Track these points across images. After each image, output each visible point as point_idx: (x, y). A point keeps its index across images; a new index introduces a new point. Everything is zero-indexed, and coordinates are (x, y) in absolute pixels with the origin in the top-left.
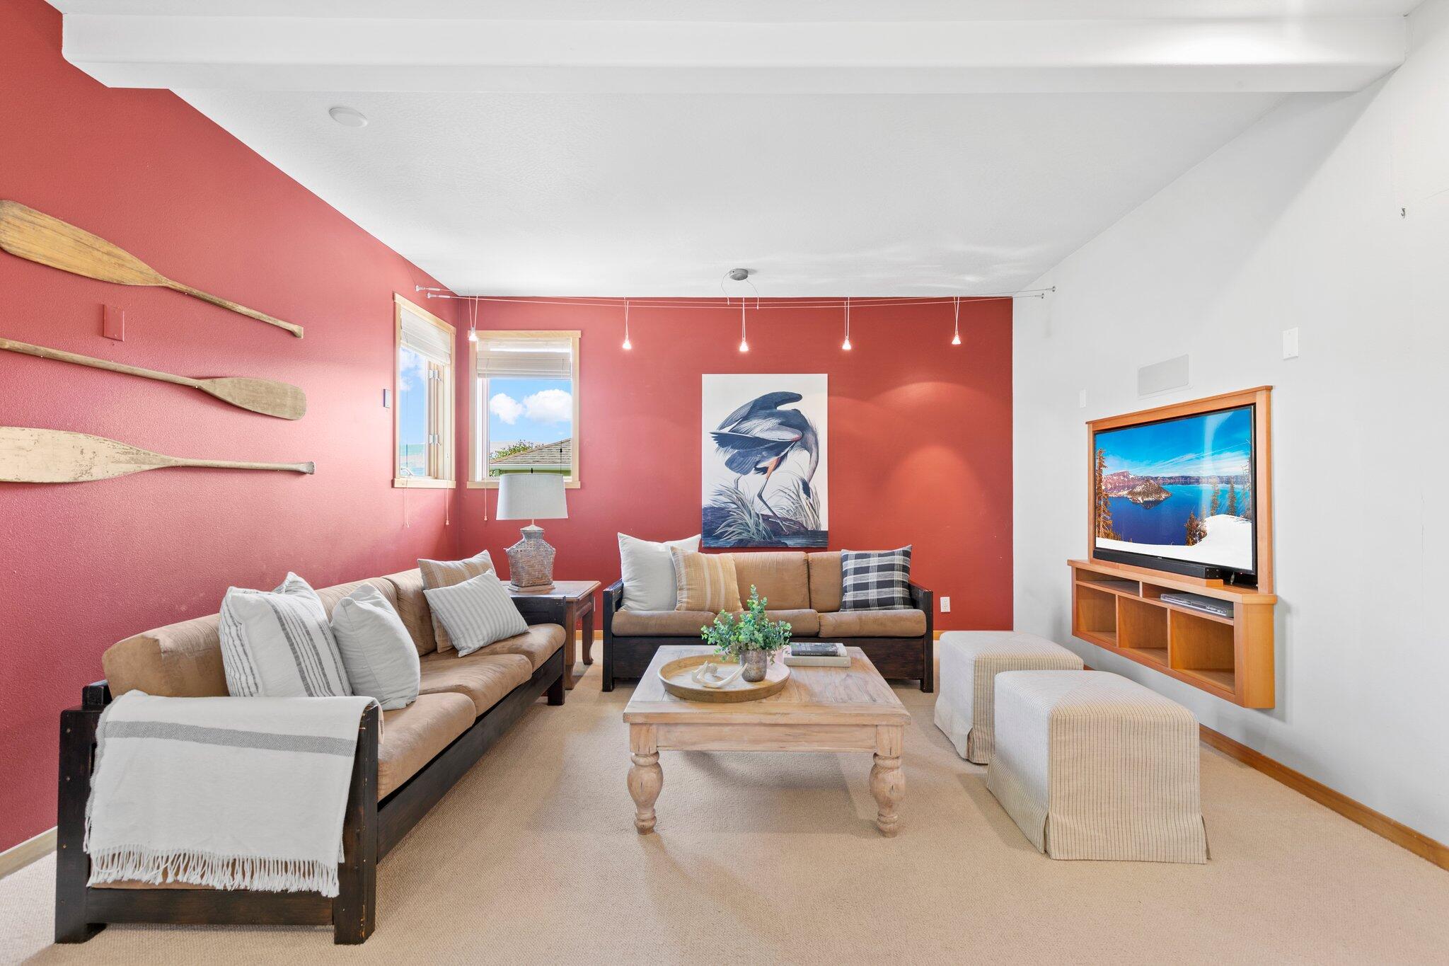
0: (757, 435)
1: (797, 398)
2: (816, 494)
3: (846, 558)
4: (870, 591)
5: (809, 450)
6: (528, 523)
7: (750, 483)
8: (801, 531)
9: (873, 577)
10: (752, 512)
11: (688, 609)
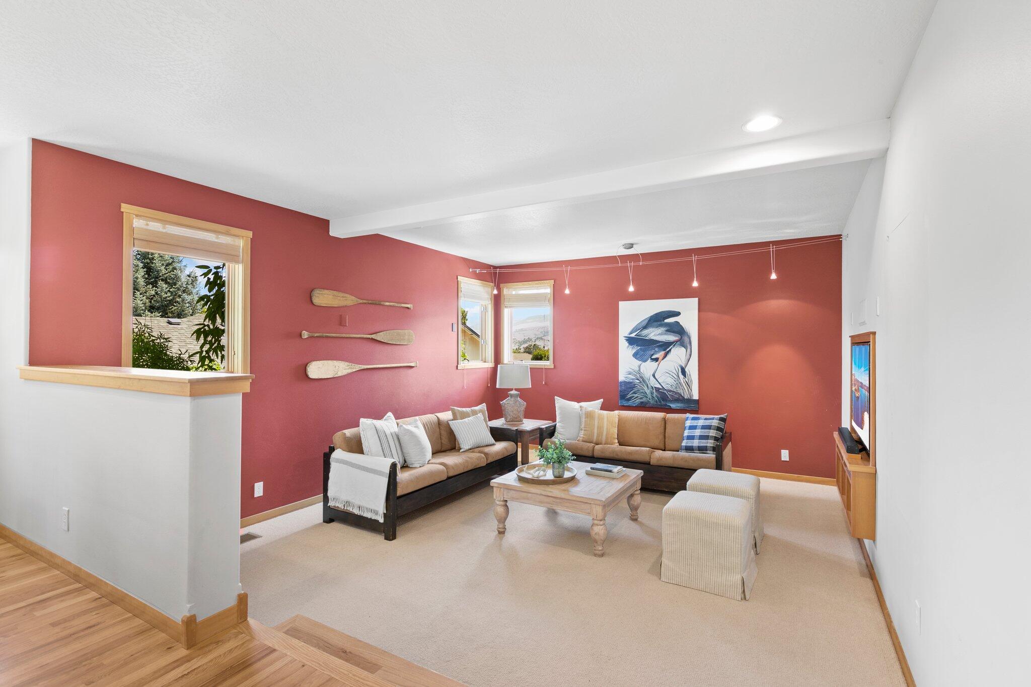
0: (652, 338)
1: (677, 314)
2: (690, 375)
3: (687, 419)
4: (695, 441)
5: (686, 347)
6: (512, 390)
7: (648, 368)
8: (680, 399)
9: (698, 432)
11: (583, 441)
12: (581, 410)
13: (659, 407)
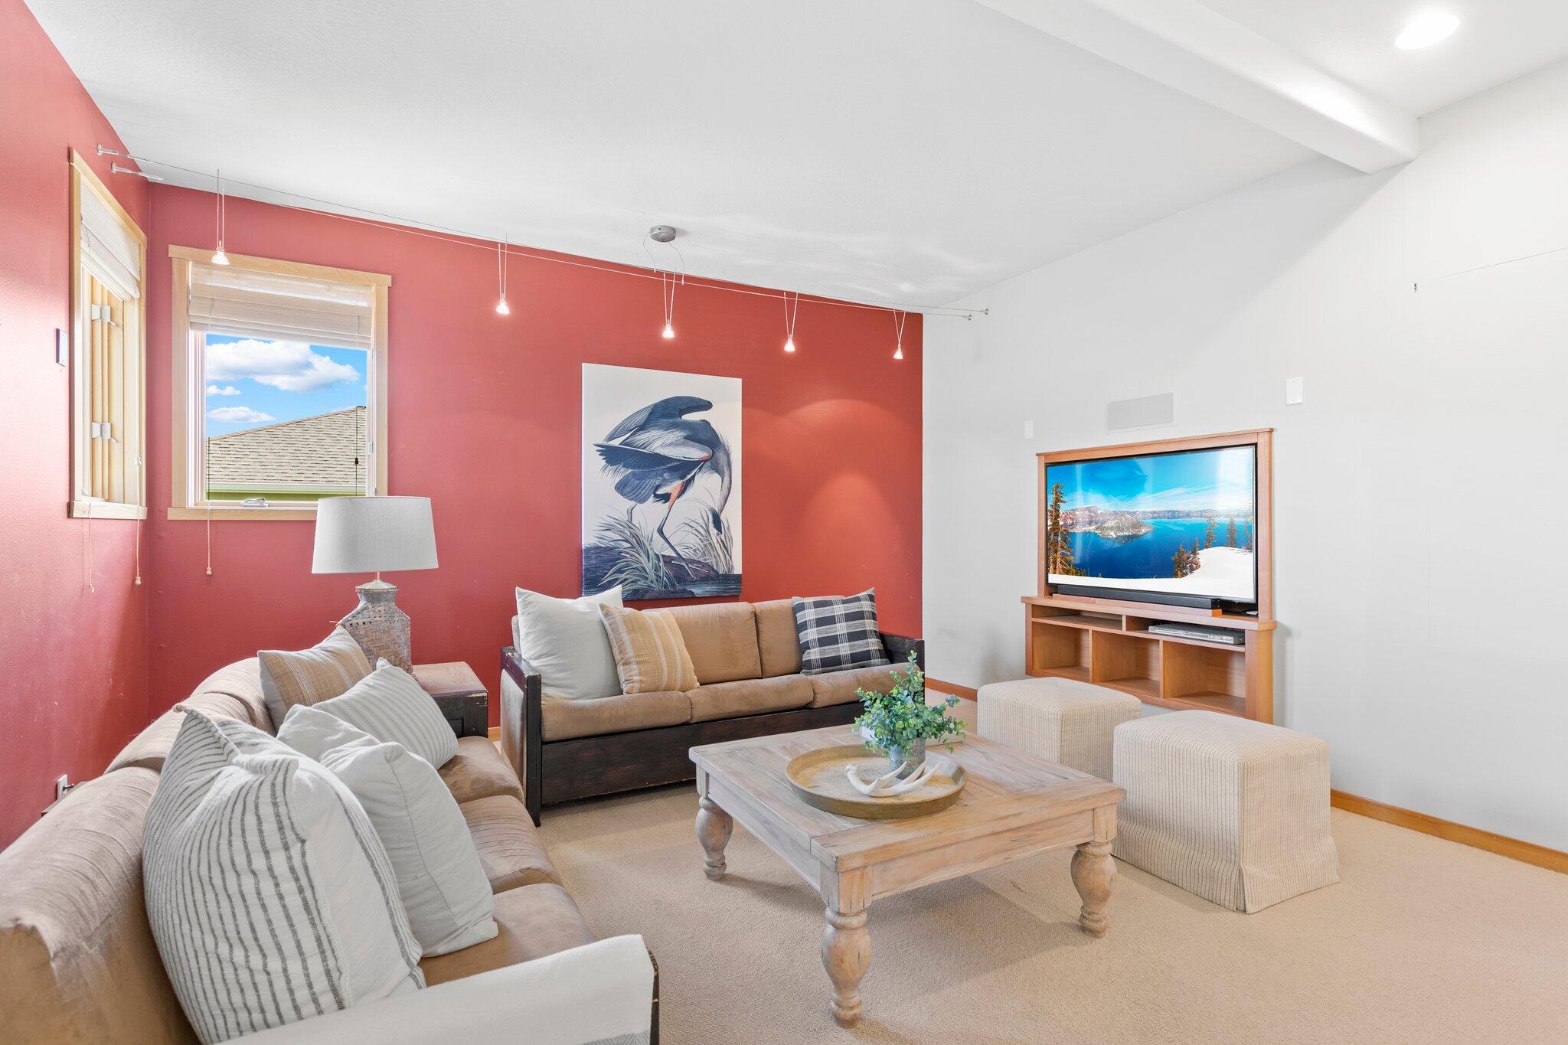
0: (657, 451)
1: (706, 406)
2: (728, 528)
3: (801, 607)
4: (840, 645)
5: (721, 473)
6: (370, 577)
7: (648, 514)
8: (711, 576)
9: (841, 628)
10: (650, 552)
11: (641, 691)
12: (607, 615)
13: (672, 596)
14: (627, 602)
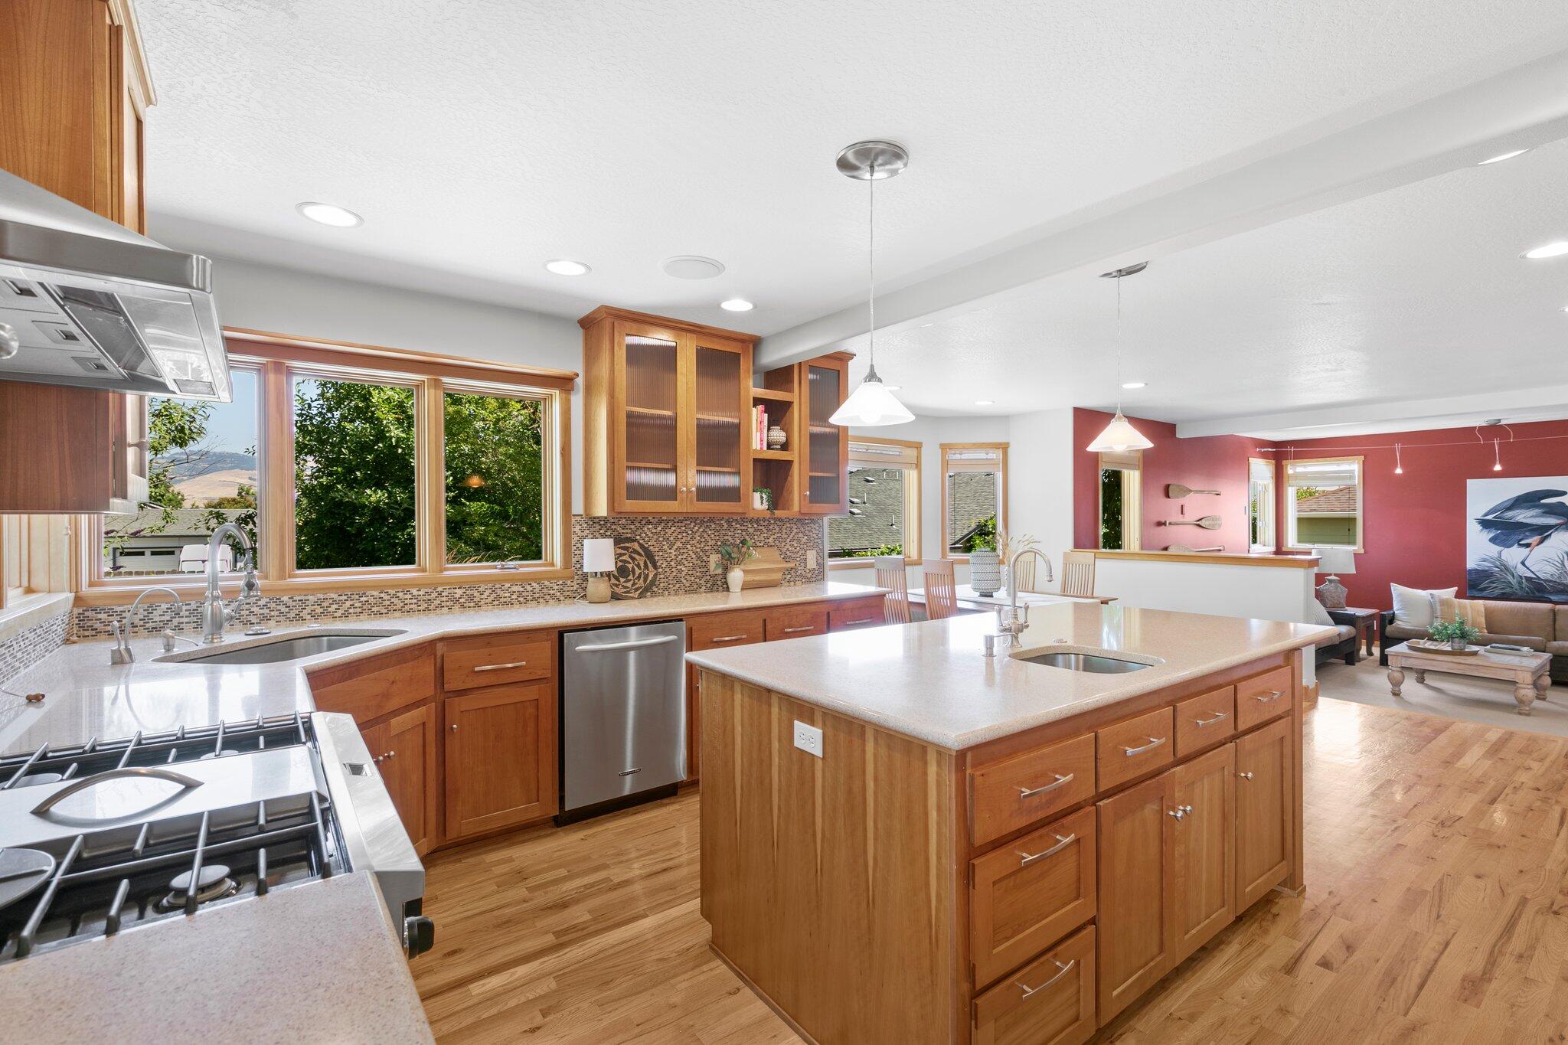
0: (1520, 521)
1: (1563, 493)
7: (1513, 555)
10: (1515, 574)
12: (1432, 598)
13: (1531, 596)
14: (1458, 596)
